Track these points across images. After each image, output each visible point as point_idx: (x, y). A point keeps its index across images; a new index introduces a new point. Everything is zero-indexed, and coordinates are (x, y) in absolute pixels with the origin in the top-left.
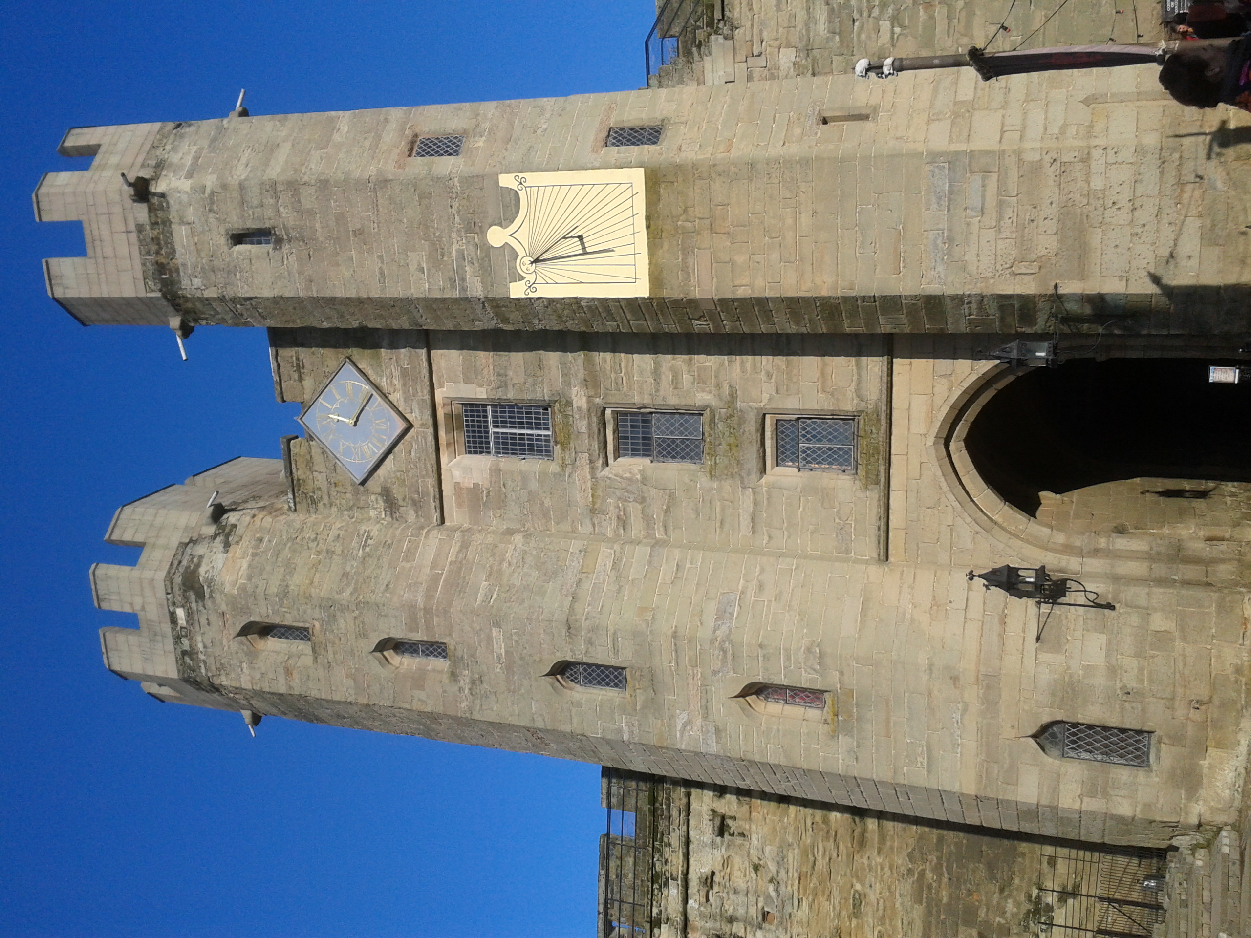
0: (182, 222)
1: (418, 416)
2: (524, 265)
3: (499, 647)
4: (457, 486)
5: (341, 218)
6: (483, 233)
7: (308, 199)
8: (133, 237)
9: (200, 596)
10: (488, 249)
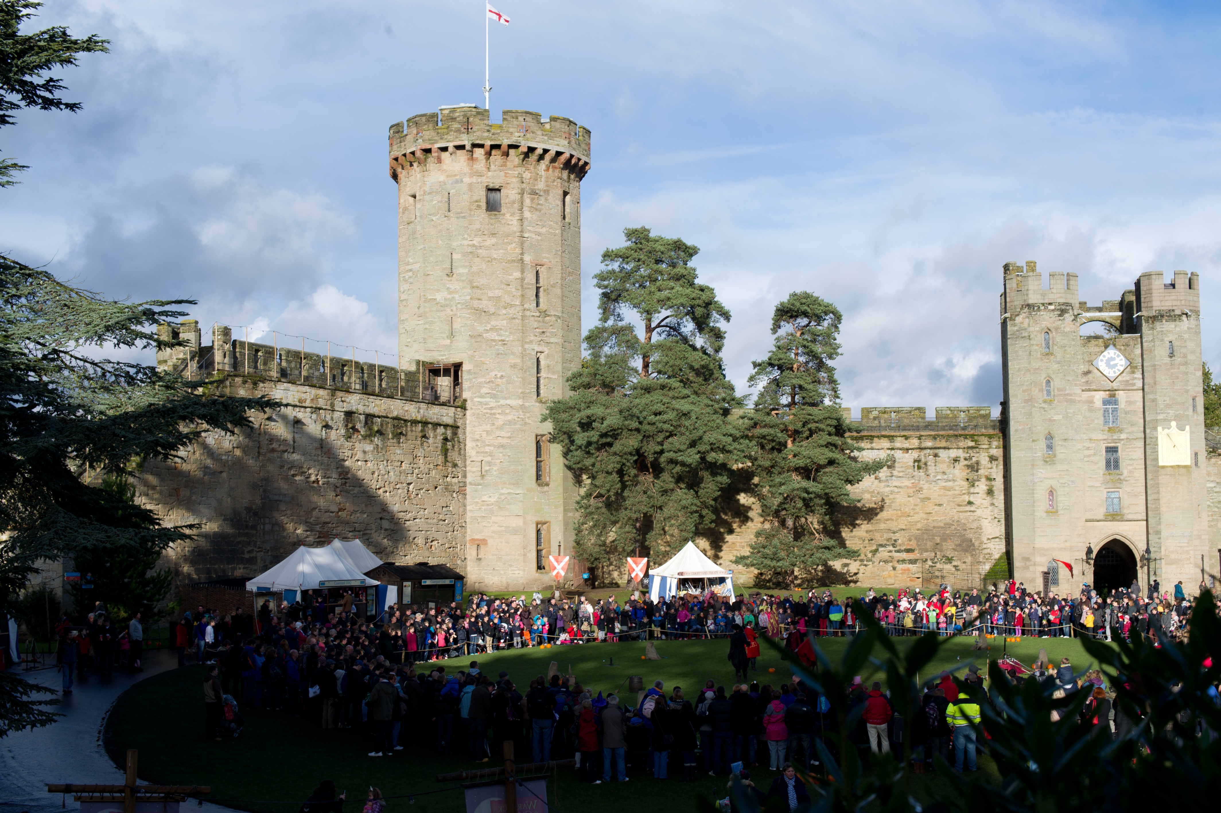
0: (1176, 326)
1: (1115, 385)
2: (1166, 431)
3: (1056, 417)
4: (1094, 397)
5: (1177, 378)
6: (1175, 420)
7: (1182, 368)
8: (1171, 308)
9: (1060, 315)
10: (1170, 421)
